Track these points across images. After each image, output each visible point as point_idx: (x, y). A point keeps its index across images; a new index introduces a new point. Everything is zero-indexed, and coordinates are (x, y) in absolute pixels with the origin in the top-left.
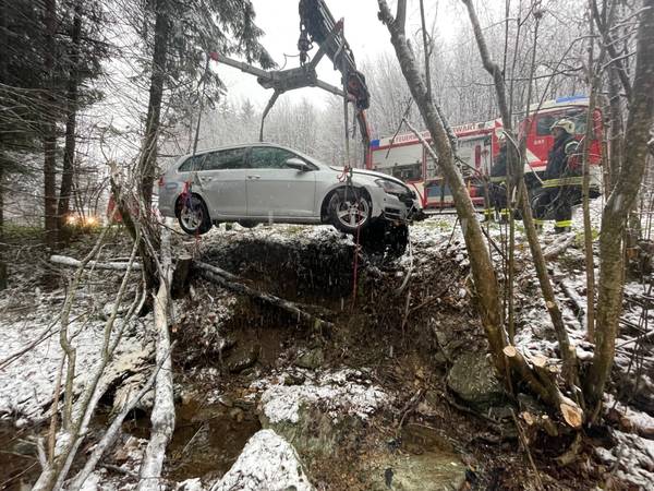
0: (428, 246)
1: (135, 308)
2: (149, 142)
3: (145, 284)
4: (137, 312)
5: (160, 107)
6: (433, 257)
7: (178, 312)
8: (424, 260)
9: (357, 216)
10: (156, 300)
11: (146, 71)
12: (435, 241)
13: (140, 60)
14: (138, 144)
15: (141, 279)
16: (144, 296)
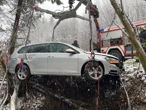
0: (128, 73)
1: (3, 101)
2: (14, 34)
3: (8, 91)
4: (4, 103)
5: (19, 21)
6: (131, 78)
7: (20, 103)
8: (127, 79)
9: (98, 74)
10: (12, 98)
11: (15, 8)
12: (131, 71)
13: (13, 5)
14: (10, 34)
15: (6, 88)
16: (7, 96)
